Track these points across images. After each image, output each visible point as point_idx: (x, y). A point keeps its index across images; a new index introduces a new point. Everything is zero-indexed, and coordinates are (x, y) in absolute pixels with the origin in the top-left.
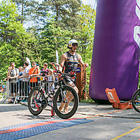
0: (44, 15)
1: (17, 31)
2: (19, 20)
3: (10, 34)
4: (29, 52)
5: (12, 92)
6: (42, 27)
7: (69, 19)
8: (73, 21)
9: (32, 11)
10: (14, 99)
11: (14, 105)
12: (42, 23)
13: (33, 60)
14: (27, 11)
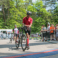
0: (54, 4)
1: (43, 12)
2: (44, 7)
3: (41, 13)
4: (49, 20)
5: (43, 37)
6: (54, 9)
9: (49, 3)
10: (44, 39)
11: (44, 42)
12: (54, 7)
13: (51, 23)
14: (47, 3)
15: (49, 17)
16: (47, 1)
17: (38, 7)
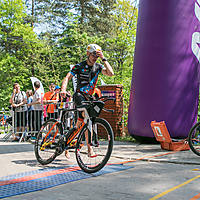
0: (64, 15)
2: (28, 22)
3: (15, 42)
4: (41, 68)
6: (61, 31)
7: (99, 21)
8: (106, 23)
9: (46, 9)
11: (20, 143)
12: (61, 26)
13: (47, 80)
14: (38, 8)
15: (44, 57)
16: (42, 4)
17: (5, 18)
